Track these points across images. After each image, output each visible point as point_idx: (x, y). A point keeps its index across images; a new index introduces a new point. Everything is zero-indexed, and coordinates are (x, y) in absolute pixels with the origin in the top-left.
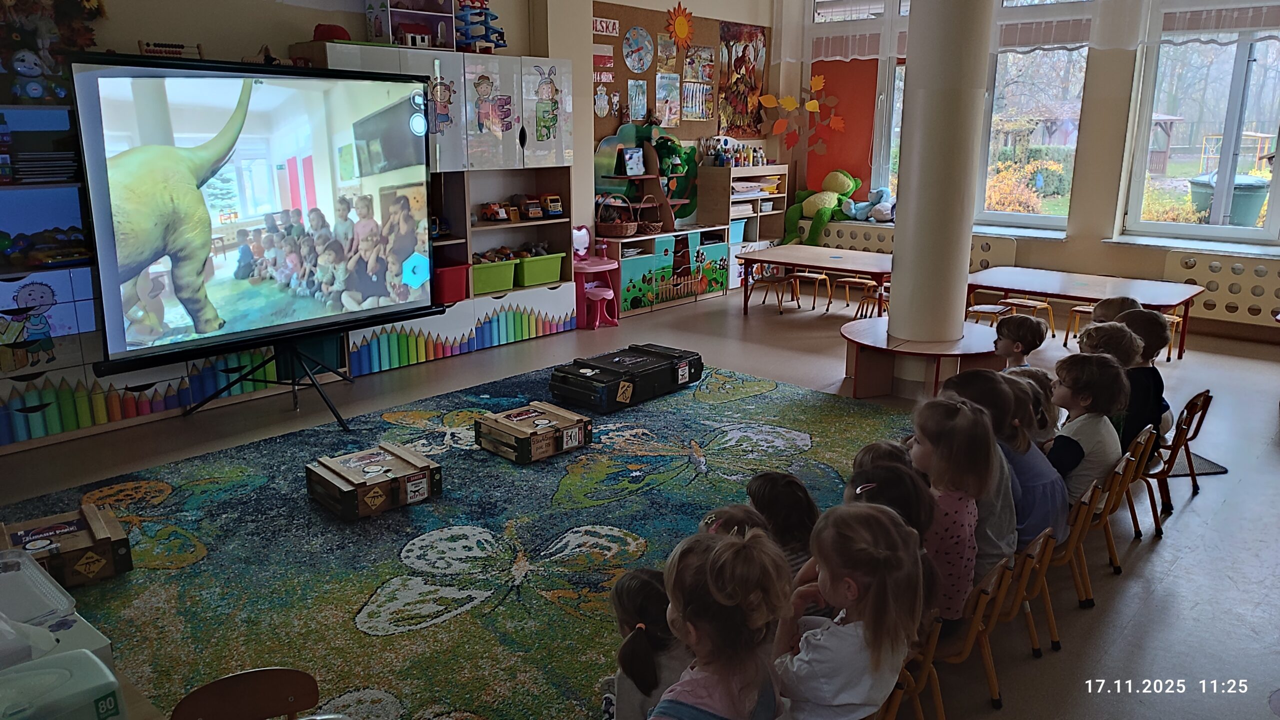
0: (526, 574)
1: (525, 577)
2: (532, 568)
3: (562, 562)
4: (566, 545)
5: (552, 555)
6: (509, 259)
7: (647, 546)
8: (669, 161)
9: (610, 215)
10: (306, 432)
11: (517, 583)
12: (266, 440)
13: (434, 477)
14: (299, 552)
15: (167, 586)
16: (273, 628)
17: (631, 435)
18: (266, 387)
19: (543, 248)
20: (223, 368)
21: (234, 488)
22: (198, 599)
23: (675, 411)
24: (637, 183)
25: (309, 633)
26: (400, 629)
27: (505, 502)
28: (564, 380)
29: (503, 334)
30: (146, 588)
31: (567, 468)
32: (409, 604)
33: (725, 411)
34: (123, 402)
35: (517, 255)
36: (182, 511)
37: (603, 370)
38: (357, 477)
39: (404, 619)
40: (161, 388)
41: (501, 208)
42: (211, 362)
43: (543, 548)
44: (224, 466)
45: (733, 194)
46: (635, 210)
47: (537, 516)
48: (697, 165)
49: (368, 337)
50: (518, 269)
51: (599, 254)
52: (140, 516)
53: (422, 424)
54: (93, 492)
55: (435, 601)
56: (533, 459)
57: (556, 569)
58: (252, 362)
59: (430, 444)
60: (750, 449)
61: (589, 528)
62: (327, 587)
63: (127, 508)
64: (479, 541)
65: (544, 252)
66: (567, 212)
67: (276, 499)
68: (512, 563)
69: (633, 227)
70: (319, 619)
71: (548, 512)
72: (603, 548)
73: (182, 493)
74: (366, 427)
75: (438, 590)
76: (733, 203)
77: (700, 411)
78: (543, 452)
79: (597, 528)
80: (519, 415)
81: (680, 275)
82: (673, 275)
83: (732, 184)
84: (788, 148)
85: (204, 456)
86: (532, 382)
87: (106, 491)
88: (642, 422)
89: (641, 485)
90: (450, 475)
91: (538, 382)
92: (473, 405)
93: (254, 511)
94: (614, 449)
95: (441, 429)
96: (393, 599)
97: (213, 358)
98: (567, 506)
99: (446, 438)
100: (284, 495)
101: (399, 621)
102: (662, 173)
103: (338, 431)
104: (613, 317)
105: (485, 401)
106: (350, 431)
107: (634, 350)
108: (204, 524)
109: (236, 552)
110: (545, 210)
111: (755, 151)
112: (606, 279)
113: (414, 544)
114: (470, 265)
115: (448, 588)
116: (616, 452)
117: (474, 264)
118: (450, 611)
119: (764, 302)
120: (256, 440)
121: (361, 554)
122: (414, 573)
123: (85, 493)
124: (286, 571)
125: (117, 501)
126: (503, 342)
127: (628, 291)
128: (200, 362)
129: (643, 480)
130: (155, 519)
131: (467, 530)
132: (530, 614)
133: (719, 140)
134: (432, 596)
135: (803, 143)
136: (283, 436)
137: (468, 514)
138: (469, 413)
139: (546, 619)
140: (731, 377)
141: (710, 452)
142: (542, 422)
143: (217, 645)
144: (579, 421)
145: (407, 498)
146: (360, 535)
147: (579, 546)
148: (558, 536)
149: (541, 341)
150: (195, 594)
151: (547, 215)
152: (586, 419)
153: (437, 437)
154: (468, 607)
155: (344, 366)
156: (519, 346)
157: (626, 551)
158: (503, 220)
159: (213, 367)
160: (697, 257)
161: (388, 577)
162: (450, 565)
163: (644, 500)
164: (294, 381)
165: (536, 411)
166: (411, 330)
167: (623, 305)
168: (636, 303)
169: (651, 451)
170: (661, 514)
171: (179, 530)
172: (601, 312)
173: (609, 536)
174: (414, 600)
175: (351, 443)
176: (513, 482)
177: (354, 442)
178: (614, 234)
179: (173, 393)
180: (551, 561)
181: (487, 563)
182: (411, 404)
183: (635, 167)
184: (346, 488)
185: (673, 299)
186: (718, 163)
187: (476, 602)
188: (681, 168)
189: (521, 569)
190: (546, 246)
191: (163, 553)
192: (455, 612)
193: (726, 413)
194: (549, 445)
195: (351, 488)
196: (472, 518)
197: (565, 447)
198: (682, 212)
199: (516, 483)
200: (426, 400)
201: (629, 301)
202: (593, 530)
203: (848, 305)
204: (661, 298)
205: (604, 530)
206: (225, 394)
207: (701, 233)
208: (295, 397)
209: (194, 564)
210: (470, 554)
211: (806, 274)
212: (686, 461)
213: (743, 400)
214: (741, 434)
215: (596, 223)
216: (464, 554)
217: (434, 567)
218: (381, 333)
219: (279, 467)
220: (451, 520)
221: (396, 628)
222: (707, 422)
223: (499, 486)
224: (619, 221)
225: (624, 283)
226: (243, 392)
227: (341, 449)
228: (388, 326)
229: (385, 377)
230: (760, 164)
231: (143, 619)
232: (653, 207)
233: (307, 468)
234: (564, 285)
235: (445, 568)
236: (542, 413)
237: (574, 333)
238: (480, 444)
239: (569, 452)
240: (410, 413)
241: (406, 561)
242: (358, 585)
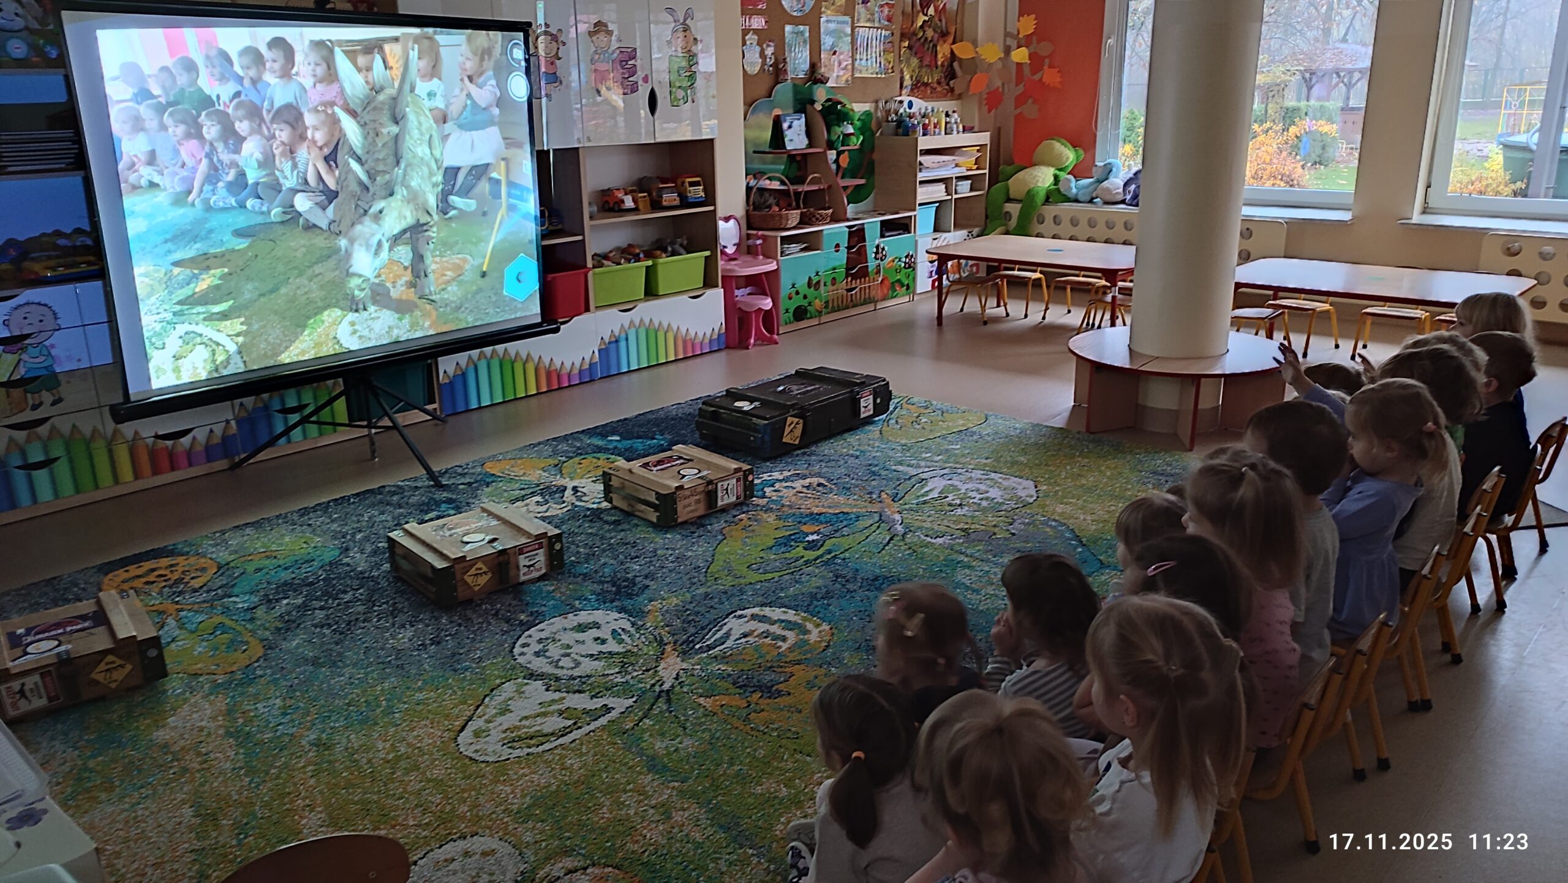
0: (678, 675)
1: (676, 679)
2: (685, 666)
3: (723, 658)
4: (728, 635)
5: (710, 648)
6: (638, 260)
7: (833, 634)
8: (838, 130)
9: (766, 202)
10: (387, 489)
11: (666, 687)
12: (336, 500)
13: (554, 547)
14: (382, 649)
15: (212, 698)
16: (350, 752)
17: (803, 487)
18: (335, 431)
19: (681, 245)
20: (278, 408)
21: (297, 564)
22: (252, 714)
23: (858, 453)
24: (798, 158)
25: (398, 758)
26: (517, 753)
27: (646, 577)
28: (715, 416)
29: (633, 357)
30: (186, 700)
31: (724, 532)
32: (526, 718)
33: (922, 452)
34: (153, 453)
35: (649, 255)
36: (230, 597)
37: (765, 403)
38: (454, 549)
39: (521, 739)
40: (201, 435)
41: (626, 194)
42: (262, 400)
43: (697, 640)
44: (283, 535)
45: (920, 171)
46: (797, 194)
47: (688, 596)
48: (873, 134)
49: (463, 364)
50: (650, 273)
51: (751, 251)
52: (177, 603)
53: (536, 475)
54: (116, 573)
55: (561, 713)
56: (680, 520)
57: (715, 667)
58: (315, 398)
59: (547, 502)
60: (958, 502)
61: (756, 610)
62: (420, 696)
63: (160, 593)
64: (614, 631)
65: (682, 250)
66: (710, 198)
67: (351, 578)
68: (659, 658)
69: (794, 216)
70: (410, 739)
71: (702, 590)
72: (776, 638)
73: (229, 572)
74: (463, 480)
75: (564, 698)
76: (921, 182)
77: (891, 453)
78: (692, 511)
79: (767, 611)
80: (659, 463)
81: (855, 277)
82: (847, 277)
83: (920, 158)
84: (990, 111)
85: (258, 522)
86: (673, 419)
87: (133, 570)
88: (816, 468)
89: (820, 552)
90: (573, 543)
91: (681, 418)
92: (600, 449)
93: (323, 595)
94: (783, 506)
95: (559, 481)
96: (505, 711)
97: (265, 396)
98: (728, 582)
99: (566, 493)
100: (361, 573)
101: (514, 741)
102: (831, 145)
103: (428, 487)
104: (771, 331)
105: (615, 444)
106: (443, 486)
107: (802, 376)
108: (260, 612)
109: (301, 650)
110: (683, 197)
111: (947, 115)
112: (763, 284)
113: (530, 636)
114: (590, 269)
115: (577, 695)
116: (785, 509)
117: (594, 267)
118: (580, 728)
119: (962, 310)
120: (324, 500)
121: (462, 651)
122: (532, 675)
123: (107, 574)
124: (366, 674)
125: (147, 583)
126: (634, 367)
127: (790, 298)
128: (249, 401)
129: (822, 545)
130: (196, 607)
131: (598, 615)
132: (685, 728)
133: (901, 102)
134: (555, 707)
135: (1008, 105)
136: (358, 495)
137: (599, 594)
138: (595, 460)
139: (707, 736)
140: (927, 408)
141: (907, 507)
142: (690, 472)
143: (278, 778)
144: (737, 470)
145: (518, 575)
146: (460, 625)
147: (745, 636)
148: (717, 622)
149: (681, 365)
150: (248, 708)
151: (685, 203)
152: (746, 467)
153: (555, 492)
154: (603, 721)
155: (432, 401)
156: (655, 371)
157: (806, 642)
158: (629, 211)
159: (266, 408)
160: (877, 253)
161: (498, 681)
162: (578, 664)
163: (825, 573)
164: (370, 422)
165: (680, 458)
166: (517, 354)
167: (784, 317)
168: (800, 314)
169: (830, 507)
170: (848, 591)
171: (228, 622)
172: (757, 326)
173: (783, 621)
174: (532, 712)
175: (444, 502)
176: (655, 551)
177: (449, 501)
178: (771, 226)
179: (217, 440)
180: (708, 657)
181: (625, 661)
182: (520, 449)
183: (796, 138)
184: (440, 564)
185: (847, 308)
186: (900, 131)
187: (614, 714)
188: (854, 139)
189: (671, 668)
190: (685, 242)
191: (206, 652)
192: (587, 729)
193: (924, 455)
194: (698, 502)
195: (444, 565)
196: (604, 600)
197: (720, 503)
198: (857, 195)
199: (659, 552)
200: (539, 444)
201: (791, 311)
202: (762, 613)
203: (1069, 312)
204: (834, 306)
205: (776, 613)
206: (283, 440)
207: (882, 222)
208: (372, 443)
209: (247, 666)
210: (604, 648)
211: (1016, 273)
212: (877, 519)
213: (944, 437)
214: (944, 482)
215: (747, 211)
216: (595, 649)
217: (557, 667)
218: (479, 359)
219: (353, 535)
220: (577, 602)
221: (511, 751)
222: (900, 468)
223: (637, 557)
224: (777, 209)
225: (785, 288)
226: (305, 438)
227: (433, 510)
228: (488, 350)
229: (486, 414)
230: (955, 132)
231: (182, 743)
232: (819, 190)
233: (389, 538)
234: (710, 292)
235: (572, 668)
236: (689, 460)
237: (722, 355)
238: (610, 502)
239: (724, 510)
240: (519, 462)
241: (521, 660)
242: (459, 693)
